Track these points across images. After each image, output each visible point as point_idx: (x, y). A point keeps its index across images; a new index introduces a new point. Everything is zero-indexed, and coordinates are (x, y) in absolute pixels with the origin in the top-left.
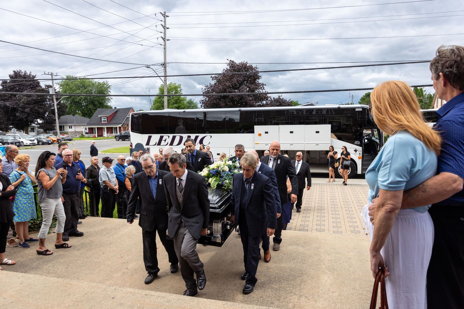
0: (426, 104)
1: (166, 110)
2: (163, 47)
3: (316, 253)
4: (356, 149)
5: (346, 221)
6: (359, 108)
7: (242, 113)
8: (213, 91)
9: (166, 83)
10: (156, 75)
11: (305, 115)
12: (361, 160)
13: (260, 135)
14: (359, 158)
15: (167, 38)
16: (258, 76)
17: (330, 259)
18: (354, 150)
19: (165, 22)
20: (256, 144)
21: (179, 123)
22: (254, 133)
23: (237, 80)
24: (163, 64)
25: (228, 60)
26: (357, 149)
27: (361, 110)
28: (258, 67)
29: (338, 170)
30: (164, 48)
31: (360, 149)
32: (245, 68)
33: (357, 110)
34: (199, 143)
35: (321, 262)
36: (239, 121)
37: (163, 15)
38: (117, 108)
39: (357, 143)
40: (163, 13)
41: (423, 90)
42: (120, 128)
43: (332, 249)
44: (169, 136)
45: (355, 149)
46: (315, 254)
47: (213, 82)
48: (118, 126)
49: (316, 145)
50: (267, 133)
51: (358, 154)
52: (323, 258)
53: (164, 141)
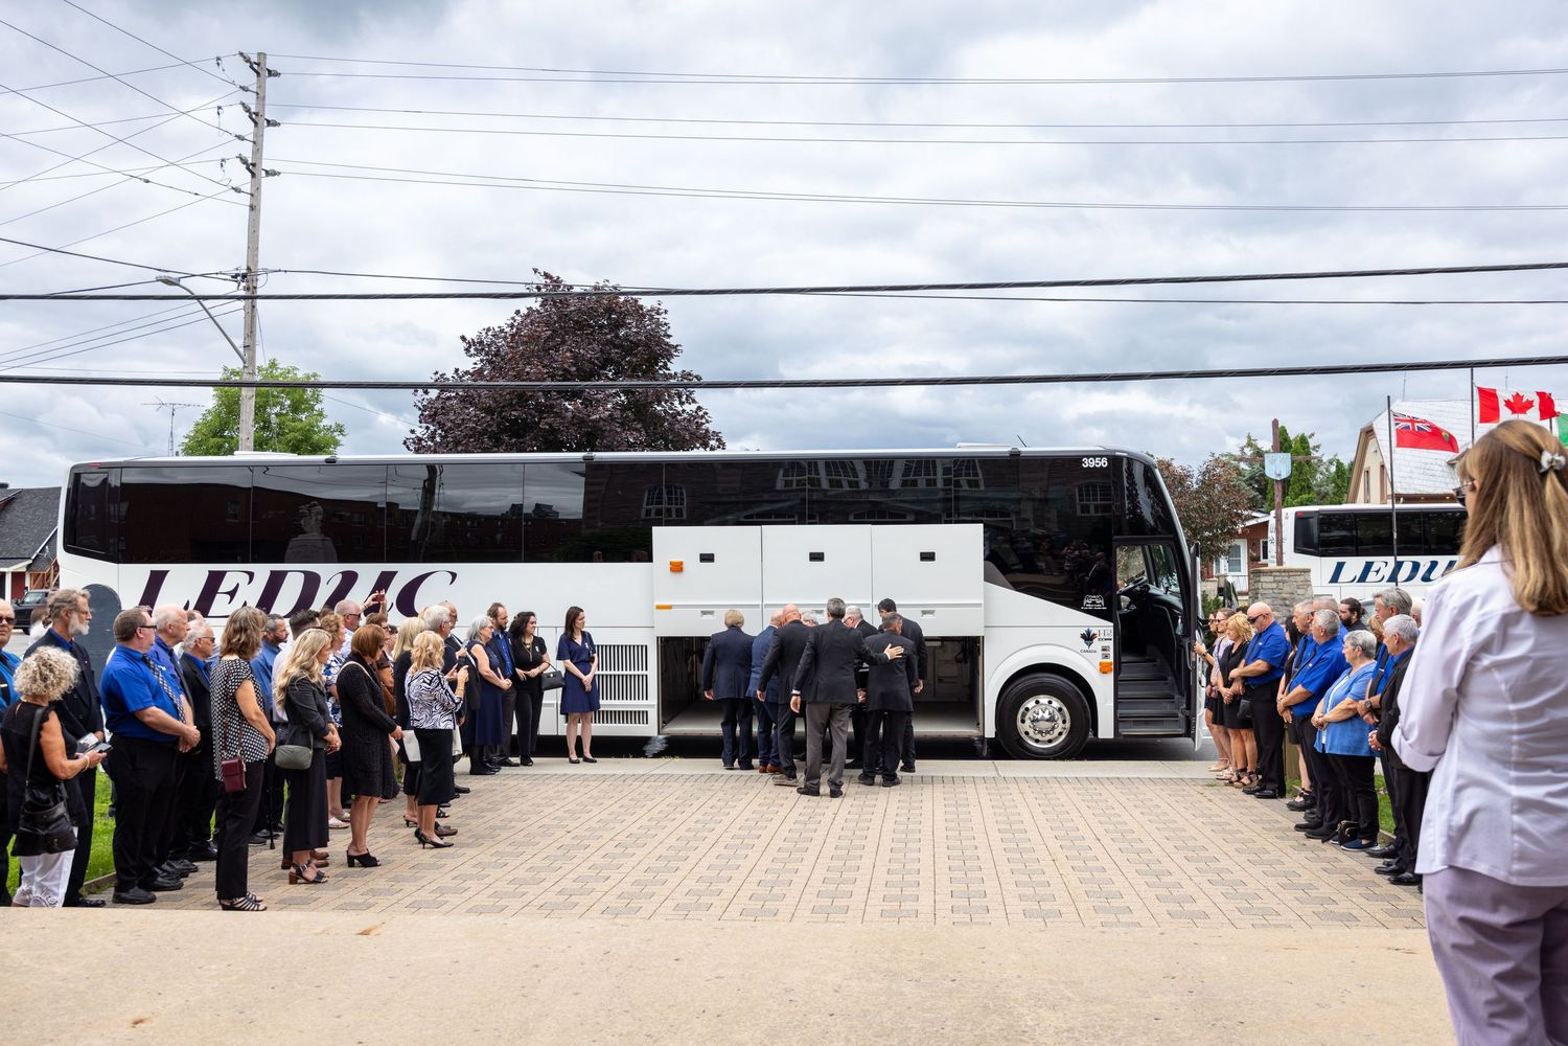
0: (1324, 497)
1: (245, 455)
2: (246, 199)
3: (991, 1005)
4: (1089, 632)
5: (1081, 906)
6: (1094, 457)
7: (593, 470)
8: (466, 400)
9: (252, 359)
10: (208, 303)
11: (864, 491)
12: (1111, 677)
13: (677, 568)
14: (1103, 670)
15: (266, 165)
16: (667, 344)
17: (1065, 1026)
18: (1083, 636)
19: (260, 96)
20: (658, 607)
21: (302, 522)
22: (649, 559)
23: (575, 357)
24: (244, 276)
25: (536, 271)
26: (1094, 631)
27: (1104, 463)
28: (663, 307)
29: (1019, 723)
30: (252, 208)
31: (1104, 629)
32: (609, 310)
33: (1088, 463)
34: (395, 606)
35: (1021, 1040)
36: (581, 517)
37: (255, 66)
38: (10, 487)
39: (1094, 603)
40: (254, 59)
41: (1311, 445)
42: (18, 578)
43: (1062, 987)
44: (251, 575)
45: (1083, 631)
46: (986, 1007)
47: (469, 364)
48: (9, 570)
49: (924, 613)
50: (707, 558)
51: (1100, 652)
52: (1030, 1023)
53: (228, 597)
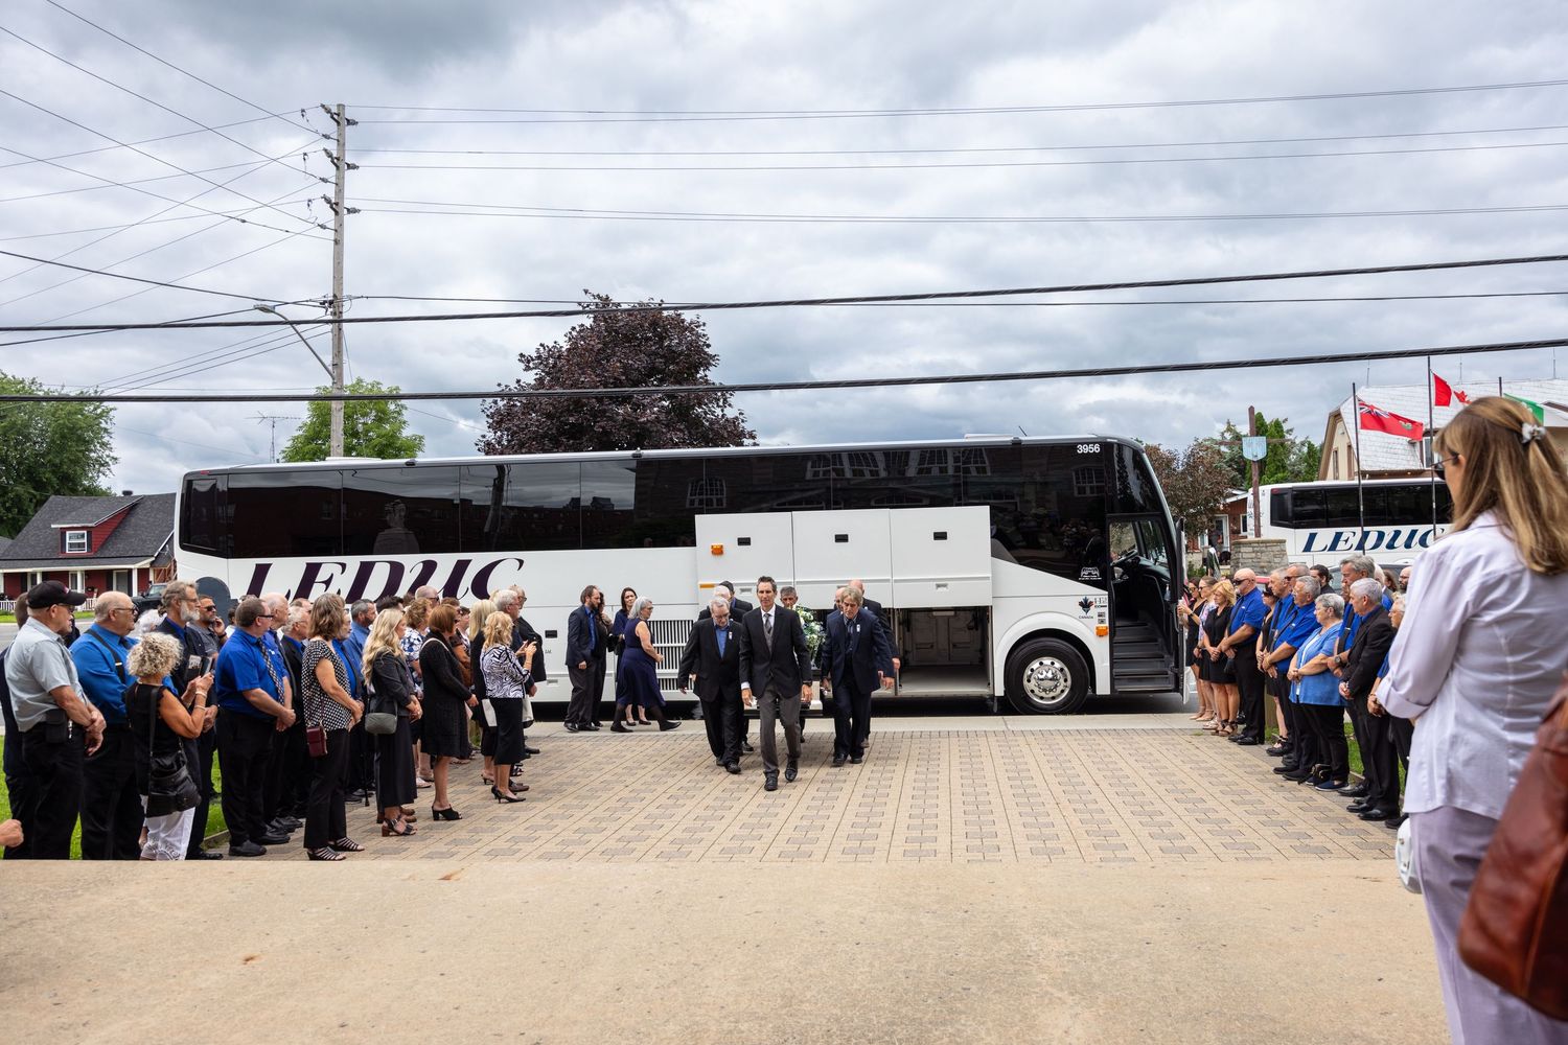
0: (1297, 475)
1: (335, 460)
2: (331, 235)
3: (1000, 933)
4: (1086, 600)
5: (1082, 844)
6: (1088, 444)
7: (643, 467)
8: (529, 407)
9: (340, 376)
10: (300, 328)
11: (883, 479)
12: (1106, 640)
13: (718, 551)
14: (1100, 634)
15: (348, 204)
16: (705, 353)
17: (1065, 951)
18: (1081, 604)
19: (341, 143)
20: (702, 586)
21: (388, 518)
22: (693, 544)
23: (625, 367)
24: (331, 303)
25: (586, 292)
26: (1091, 599)
27: (1096, 449)
28: (701, 321)
30: (336, 242)
31: (1100, 597)
32: (654, 324)
33: (1082, 449)
34: (470, 590)
35: (1027, 964)
36: (632, 508)
37: (335, 117)
38: (134, 494)
39: (1090, 574)
40: (334, 110)
41: (1285, 429)
42: (143, 573)
43: (1063, 916)
44: (344, 566)
45: (1081, 599)
46: (995, 934)
47: (530, 378)
48: (135, 567)
49: (938, 586)
50: (745, 542)
51: (1096, 618)
52: (1035, 949)
53: (324, 586)
